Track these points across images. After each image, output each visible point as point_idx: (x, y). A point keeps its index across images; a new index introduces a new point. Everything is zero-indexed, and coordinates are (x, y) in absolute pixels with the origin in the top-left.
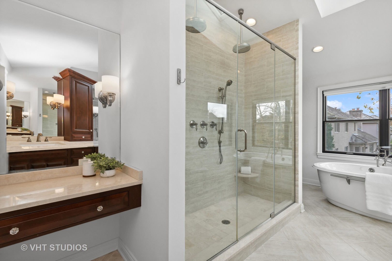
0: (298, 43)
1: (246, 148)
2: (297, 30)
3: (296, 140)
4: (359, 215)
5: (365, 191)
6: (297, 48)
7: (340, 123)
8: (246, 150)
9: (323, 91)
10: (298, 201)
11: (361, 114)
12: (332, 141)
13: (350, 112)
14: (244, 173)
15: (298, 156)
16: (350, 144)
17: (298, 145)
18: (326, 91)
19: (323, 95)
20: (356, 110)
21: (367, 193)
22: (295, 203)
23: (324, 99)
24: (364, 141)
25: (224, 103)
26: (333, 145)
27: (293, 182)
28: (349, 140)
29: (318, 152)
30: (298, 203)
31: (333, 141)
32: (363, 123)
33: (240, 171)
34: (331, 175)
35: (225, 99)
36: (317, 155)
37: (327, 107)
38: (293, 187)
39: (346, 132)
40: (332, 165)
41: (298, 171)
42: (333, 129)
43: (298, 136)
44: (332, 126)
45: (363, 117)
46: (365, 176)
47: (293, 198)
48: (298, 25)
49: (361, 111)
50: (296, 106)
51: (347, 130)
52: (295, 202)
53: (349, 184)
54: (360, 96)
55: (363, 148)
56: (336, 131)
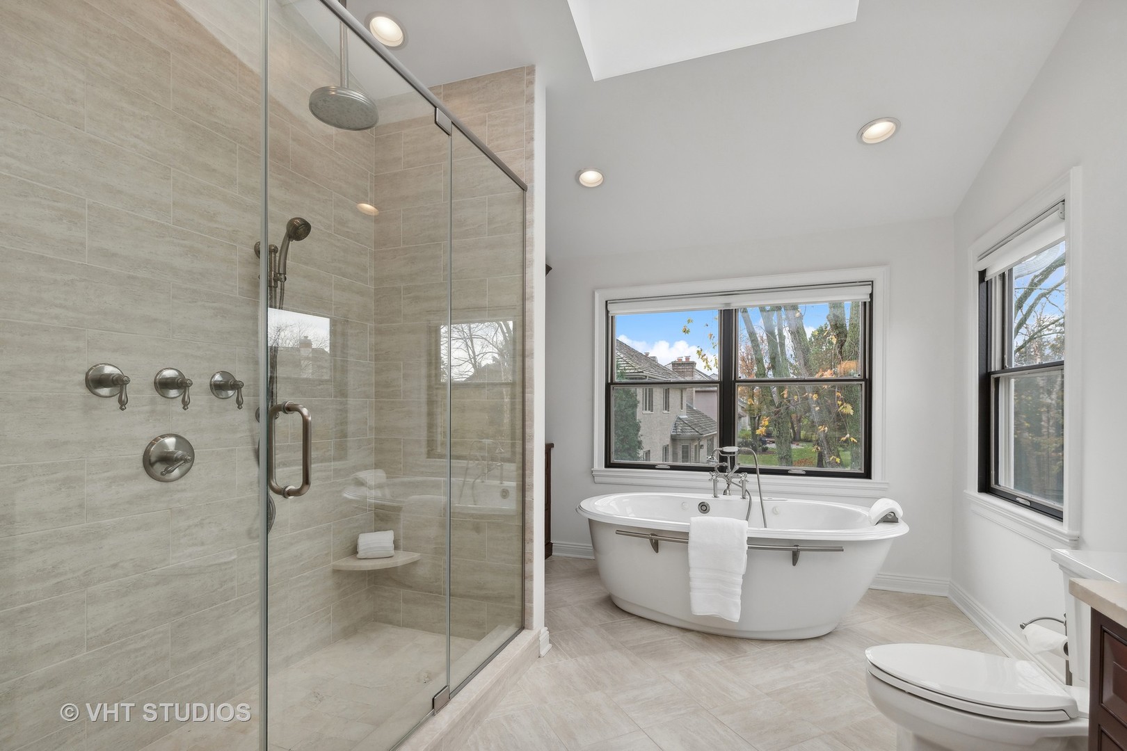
0: (532, 139)
1: (306, 481)
2: (531, 99)
3: (527, 437)
4: (677, 631)
5: (688, 568)
6: (530, 156)
7: (654, 390)
8: (306, 487)
9: (606, 302)
10: (532, 622)
11: (693, 372)
12: (637, 434)
13: (674, 364)
14: (369, 555)
15: (533, 485)
16: (674, 439)
17: (532, 451)
18: (615, 301)
19: (607, 312)
20: (684, 360)
21: (693, 573)
22: (524, 632)
23: (609, 321)
24: (697, 432)
25: (278, 305)
26: (640, 443)
27: (519, 566)
28: (670, 431)
29: (596, 467)
30: (531, 628)
31: (640, 433)
32: (696, 392)
33: (354, 551)
34: (619, 532)
35: (282, 289)
36: (592, 474)
37: (615, 344)
38: (518, 581)
39: (666, 412)
40: (624, 500)
41: (532, 532)
42: (640, 406)
43: (532, 426)
44: (638, 398)
45: (697, 378)
46: (689, 527)
47: (517, 617)
48: (531, 83)
49: (693, 364)
50: (527, 333)
51: (667, 407)
52: (522, 627)
53: (657, 551)
54: (689, 327)
55: (696, 446)
56: (646, 410)
